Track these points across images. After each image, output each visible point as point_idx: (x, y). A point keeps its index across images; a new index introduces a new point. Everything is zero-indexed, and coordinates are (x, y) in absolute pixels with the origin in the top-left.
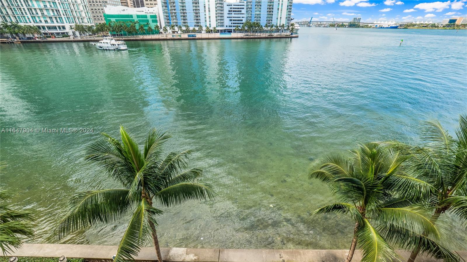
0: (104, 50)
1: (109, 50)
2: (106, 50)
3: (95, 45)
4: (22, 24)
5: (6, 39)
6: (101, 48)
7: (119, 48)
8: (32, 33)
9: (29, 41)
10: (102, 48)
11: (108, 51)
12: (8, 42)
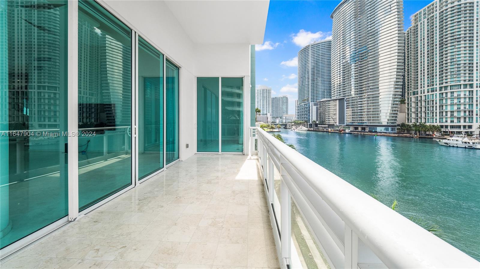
0: (450, 146)
1: (457, 147)
2: (453, 146)
3: (440, 141)
4: (428, 124)
5: (409, 135)
6: (446, 145)
7: (473, 147)
8: (432, 131)
9: (427, 137)
10: (448, 144)
11: (455, 148)
12: (409, 137)
